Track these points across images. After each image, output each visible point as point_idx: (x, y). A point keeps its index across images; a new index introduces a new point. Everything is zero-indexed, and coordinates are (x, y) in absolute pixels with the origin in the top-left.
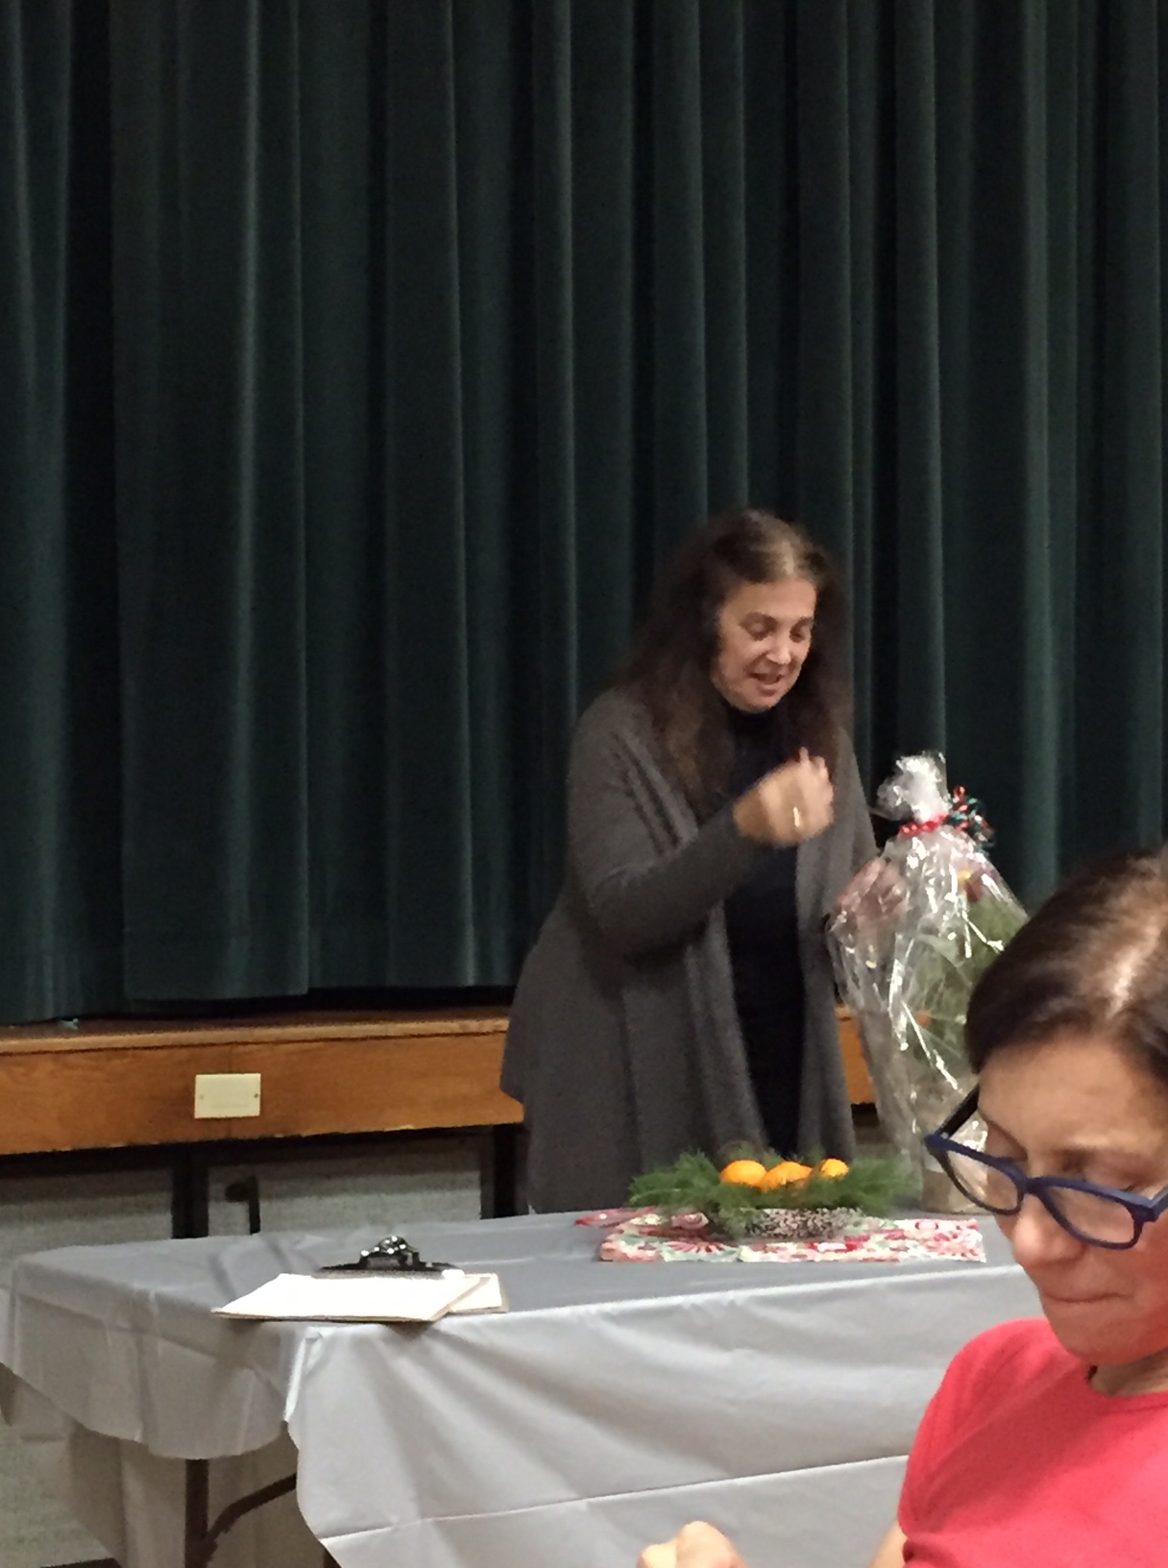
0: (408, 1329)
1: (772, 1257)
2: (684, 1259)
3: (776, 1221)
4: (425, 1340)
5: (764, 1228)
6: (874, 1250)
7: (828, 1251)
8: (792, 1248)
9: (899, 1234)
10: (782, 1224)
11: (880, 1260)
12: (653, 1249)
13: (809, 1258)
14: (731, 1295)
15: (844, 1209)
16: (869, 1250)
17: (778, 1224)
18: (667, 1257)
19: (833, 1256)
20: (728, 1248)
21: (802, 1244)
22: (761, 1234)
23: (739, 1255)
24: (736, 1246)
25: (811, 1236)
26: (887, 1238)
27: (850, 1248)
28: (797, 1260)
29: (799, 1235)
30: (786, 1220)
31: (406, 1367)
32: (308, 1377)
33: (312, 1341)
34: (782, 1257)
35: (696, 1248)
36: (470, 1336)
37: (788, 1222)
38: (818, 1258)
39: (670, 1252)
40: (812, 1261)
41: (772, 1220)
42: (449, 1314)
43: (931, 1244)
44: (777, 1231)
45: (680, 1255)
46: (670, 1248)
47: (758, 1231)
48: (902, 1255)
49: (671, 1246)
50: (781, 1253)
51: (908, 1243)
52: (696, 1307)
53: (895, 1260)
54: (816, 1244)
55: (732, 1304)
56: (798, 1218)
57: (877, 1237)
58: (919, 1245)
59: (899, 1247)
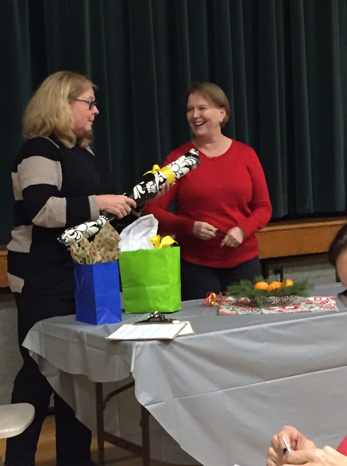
0: (166, 342)
1: (272, 312)
2: (245, 313)
3: (272, 300)
4: (171, 344)
5: (269, 302)
6: (303, 308)
7: (289, 309)
8: (277, 309)
9: (310, 302)
10: (274, 301)
11: (305, 312)
12: (235, 311)
13: (283, 312)
14: (263, 326)
15: (293, 296)
16: (301, 309)
17: (273, 301)
18: (240, 313)
19: (291, 311)
20: (258, 310)
21: (281, 307)
22: (268, 305)
23: (262, 312)
24: (261, 309)
25: (283, 304)
26: (306, 304)
27: (296, 308)
28: (280, 312)
29: (279, 304)
30: (275, 300)
31: (166, 353)
32: (137, 357)
33: (137, 347)
34: (275, 312)
35: (248, 310)
36: (185, 343)
37: (276, 301)
38: (287, 312)
39: (241, 311)
40: (285, 313)
41: (271, 300)
42: (178, 336)
43: (320, 305)
44: (273, 303)
45: (244, 313)
46: (240, 310)
47: (267, 304)
48: (312, 309)
49: (241, 309)
50: (275, 310)
51: (313, 305)
52: (252, 330)
53: (310, 312)
54: (285, 307)
55: (263, 329)
56: (279, 299)
57: (303, 304)
58: (316, 306)
59: (311, 307)
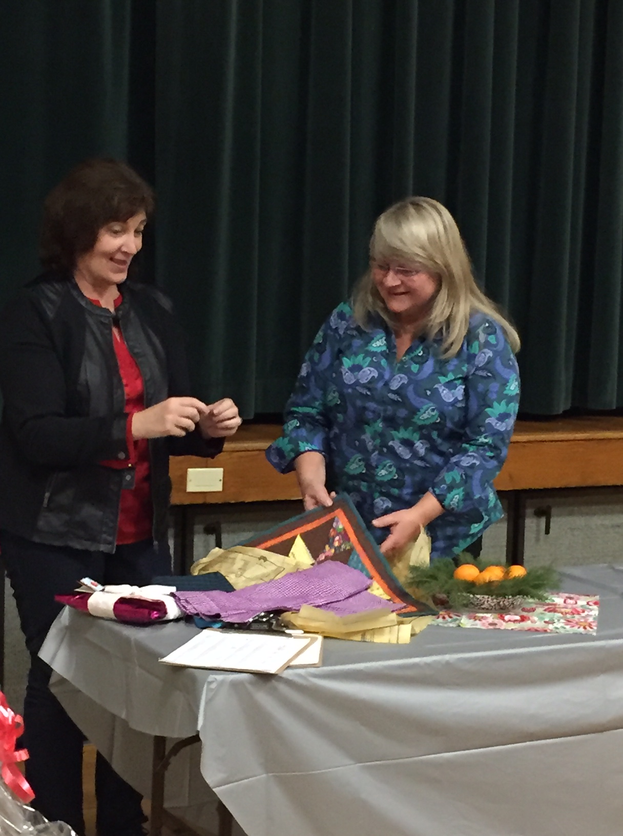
0: (263, 677)
1: (479, 625)
4: (274, 682)
5: (476, 604)
6: (535, 622)
7: (509, 623)
8: (490, 617)
11: (537, 631)
15: (521, 596)
16: (532, 622)
17: (484, 602)
19: (512, 626)
20: (455, 617)
21: (497, 615)
23: (460, 622)
24: (459, 616)
25: (502, 611)
26: (545, 610)
27: (523, 619)
28: (491, 627)
29: (495, 609)
30: (488, 601)
31: (263, 698)
32: (209, 702)
33: (210, 683)
34: (483, 624)
36: (299, 680)
38: (503, 625)
40: (499, 629)
41: (480, 600)
43: (569, 617)
44: (483, 606)
47: (473, 606)
50: (484, 621)
51: (556, 616)
54: (504, 616)
56: (495, 600)
57: (540, 610)
58: (561, 618)
59: (550, 620)
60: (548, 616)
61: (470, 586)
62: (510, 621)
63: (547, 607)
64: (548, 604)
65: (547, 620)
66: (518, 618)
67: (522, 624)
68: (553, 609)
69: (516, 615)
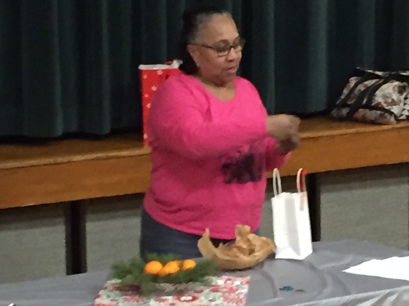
1: (162, 305)
3: (165, 288)
6: (202, 301)
8: (170, 299)
12: (116, 301)
13: (176, 305)
15: (192, 282)
19: (186, 304)
20: (145, 300)
21: (175, 297)
22: (159, 293)
24: (148, 299)
25: (178, 294)
26: (211, 291)
27: (194, 299)
28: (172, 305)
29: (174, 293)
34: (166, 304)
35: (133, 300)
37: (170, 288)
43: (227, 295)
44: (165, 292)
45: (126, 304)
46: (122, 300)
48: (213, 303)
50: (166, 302)
51: (218, 295)
54: (180, 297)
56: (174, 287)
57: (207, 291)
58: (222, 296)
59: (213, 299)
60: (212, 295)
61: (156, 278)
62: (185, 301)
63: (212, 288)
64: (213, 286)
65: (211, 298)
66: (190, 298)
67: (194, 302)
68: (216, 289)
69: (189, 296)
